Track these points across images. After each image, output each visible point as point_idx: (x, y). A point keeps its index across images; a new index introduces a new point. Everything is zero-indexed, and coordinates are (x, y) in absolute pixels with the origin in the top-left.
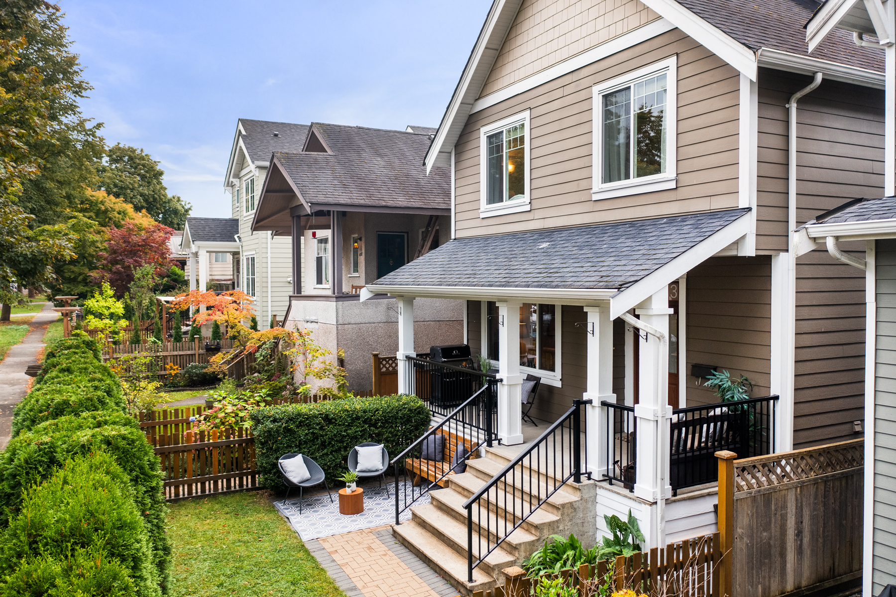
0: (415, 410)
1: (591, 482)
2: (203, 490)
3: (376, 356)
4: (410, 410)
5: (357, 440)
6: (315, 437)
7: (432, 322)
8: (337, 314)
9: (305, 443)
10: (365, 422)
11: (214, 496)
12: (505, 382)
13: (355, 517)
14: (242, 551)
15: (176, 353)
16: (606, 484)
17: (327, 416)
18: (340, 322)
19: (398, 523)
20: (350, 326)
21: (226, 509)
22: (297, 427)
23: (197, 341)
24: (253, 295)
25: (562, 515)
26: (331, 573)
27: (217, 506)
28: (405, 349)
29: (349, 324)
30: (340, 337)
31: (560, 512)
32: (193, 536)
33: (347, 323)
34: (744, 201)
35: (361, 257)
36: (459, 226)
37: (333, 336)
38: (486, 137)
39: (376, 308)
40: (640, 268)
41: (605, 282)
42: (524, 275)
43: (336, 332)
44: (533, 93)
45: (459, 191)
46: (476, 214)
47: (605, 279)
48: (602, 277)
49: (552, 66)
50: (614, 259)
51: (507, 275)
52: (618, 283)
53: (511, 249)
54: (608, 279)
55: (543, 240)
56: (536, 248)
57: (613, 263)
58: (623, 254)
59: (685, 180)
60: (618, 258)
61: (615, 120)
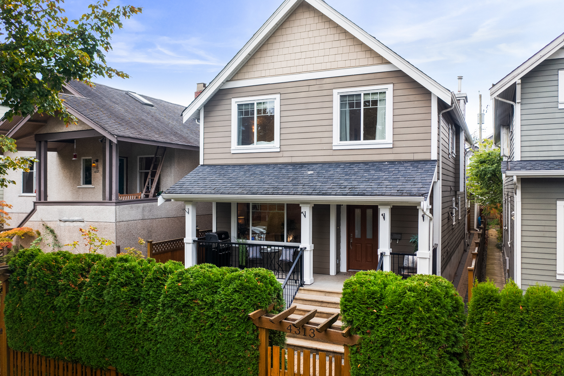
3: (151, 242)
7: (165, 219)
8: (116, 214)
12: (308, 249)
18: (118, 220)
28: (192, 236)
29: (123, 221)
30: (117, 231)
34: (434, 157)
35: (97, 173)
36: (207, 156)
37: (111, 231)
38: (237, 104)
39: (137, 209)
40: (416, 186)
41: (406, 193)
42: (329, 189)
43: (115, 228)
44: (282, 85)
45: (208, 135)
46: (226, 150)
47: (402, 192)
48: (398, 191)
49: (300, 73)
50: (388, 181)
51: (313, 189)
52: (417, 194)
53: (281, 173)
54: (405, 192)
55: (303, 169)
56: (305, 173)
57: (392, 184)
58: (389, 179)
59: (398, 144)
60: (390, 181)
61: (348, 109)
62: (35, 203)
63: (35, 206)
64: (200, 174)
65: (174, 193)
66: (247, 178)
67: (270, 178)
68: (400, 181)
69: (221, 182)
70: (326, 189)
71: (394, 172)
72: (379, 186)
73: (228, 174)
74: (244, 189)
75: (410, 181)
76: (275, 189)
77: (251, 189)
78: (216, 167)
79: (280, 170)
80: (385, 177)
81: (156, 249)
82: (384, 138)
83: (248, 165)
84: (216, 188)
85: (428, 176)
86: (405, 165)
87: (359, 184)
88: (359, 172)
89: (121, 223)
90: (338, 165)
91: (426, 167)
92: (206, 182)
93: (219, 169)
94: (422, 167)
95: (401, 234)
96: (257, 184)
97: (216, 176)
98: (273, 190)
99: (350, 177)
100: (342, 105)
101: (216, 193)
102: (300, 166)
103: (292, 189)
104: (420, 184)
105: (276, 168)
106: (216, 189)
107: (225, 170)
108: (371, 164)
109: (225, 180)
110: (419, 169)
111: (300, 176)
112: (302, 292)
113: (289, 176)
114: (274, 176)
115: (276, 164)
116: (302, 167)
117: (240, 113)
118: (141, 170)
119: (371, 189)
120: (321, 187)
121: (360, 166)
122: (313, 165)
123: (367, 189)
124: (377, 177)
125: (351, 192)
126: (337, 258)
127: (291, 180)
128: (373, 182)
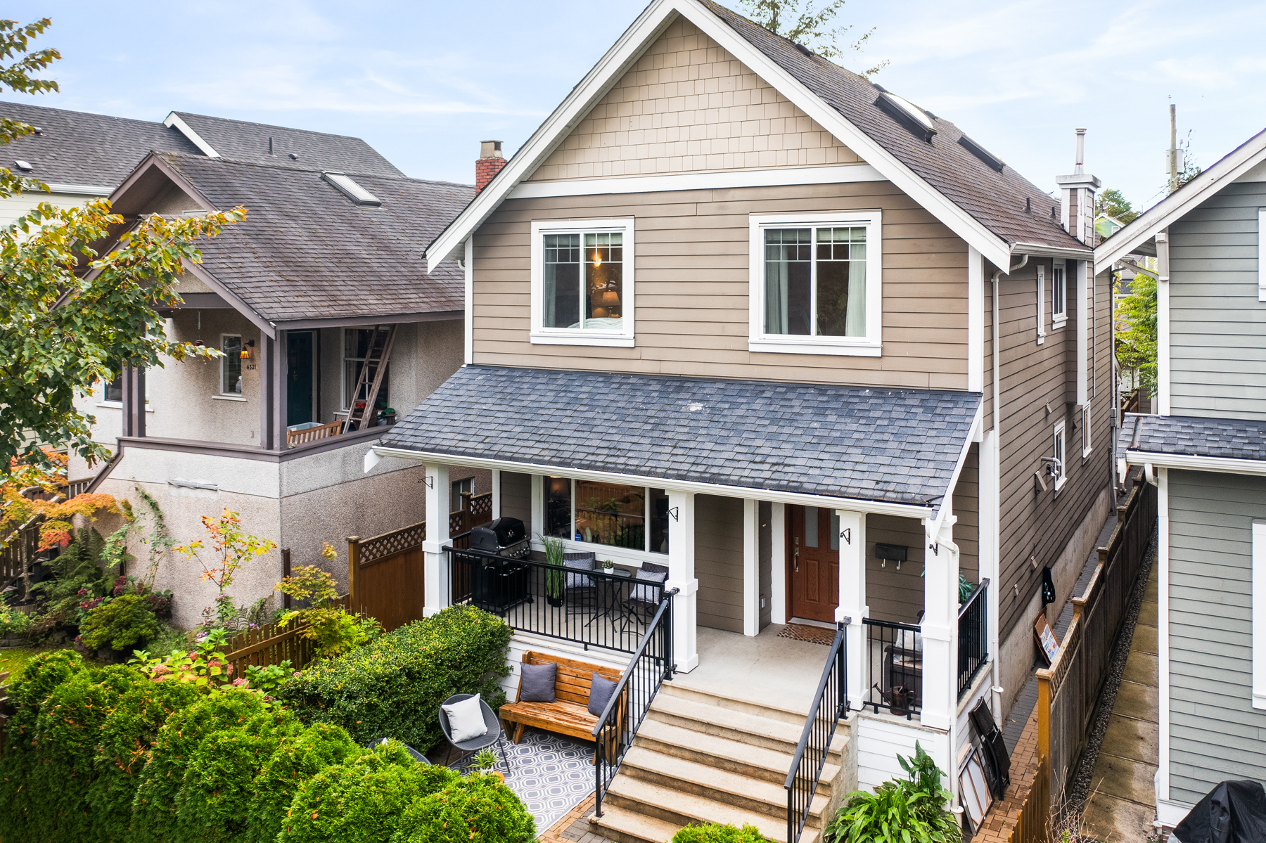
1: (853, 713)
3: (354, 542)
8: (280, 481)
12: (682, 592)
16: (868, 712)
18: (285, 494)
20: (297, 497)
28: (436, 536)
29: (297, 494)
30: (285, 516)
33: (292, 493)
34: (975, 382)
35: (252, 371)
36: (481, 346)
37: (270, 516)
38: (541, 235)
39: (330, 463)
40: (921, 472)
41: (893, 491)
42: (727, 464)
43: (279, 511)
44: (639, 199)
45: (481, 299)
46: (520, 336)
47: (886, 487)
48: (877, 482)
49: (676, 173)
50: (859, 451)
51: (692, 460)
52: (918, 497)
53: (633, 405)
54: (891, 487)
55: (681, 396)
56: (683, 409)
57: (868, 459)
58: (865, 443)
59: (893, 349)
60: (867, 451)
61: (783, 261)
62: (120, 441)
63: (119, 447)
64: (461, 393)
65: (400, 443)
66: (558, 413)
67: (607, 416)
68: (889, 452)
69: (501, 421)
70: (720, 462)
71: (879, 422)
72: (839, 465)
73: (520, 398)
74: (546, 446)
75: (909, 455)
76: (613, 452)
77: (562, 447)
78: (499, 373)
79: (632, 394)
80: (856, 435)
81: (367, 553)
82: (862, 332)
83: (567, 372)
84: (488, 437)
85: (954, 442)
86: (908, 402)
87: (798, 453)
88: (802, 415)
89: (292, 497)
90: (759, 389)
91: (955, 411)
92: (470, 418)
93: (503, 379)
94: (945, 412)
95: (906, 548)
96: (576, 434)
97: (494, 401)
98: (608, 455)
99: (779, 431)
100: (770, 252)
101: (486, 452)
102: (678, 384)
103: (647, 455)
104: (932, 465)
105: (624, 386)
106: (486, 441)
107: (516, 385)
108: (833, 393)
109: (510, 415)
110: (938, 419)
111: (672, 415)
112: (669, 691)
113: (649, 413)
114: (618, 411)
115: (626, 375)
116: (679, 390)
117: (549, 255)
118: (350, 357)
119: (817, 472)
120: (712, 455)
121: (806, 398)
122: (705, 385)
123: (811, 471)
124: (838, 434)
125: (773, 477)
126: (761, 596)
127: (649, 427)
128: (828, 449)
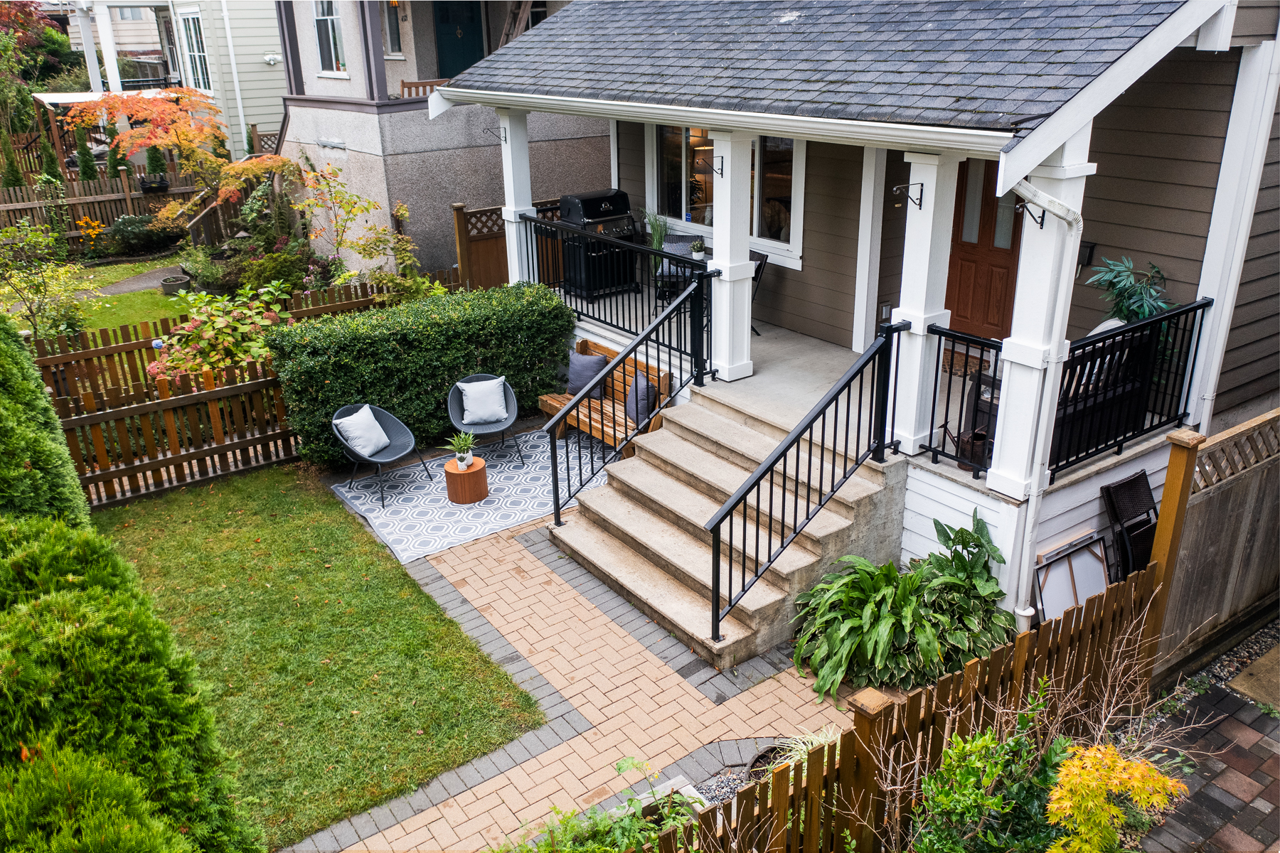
0: (550, 312)
1: (900, 458)
2: (203, 471)
3: (459, 210)
4: (541, 314)
5: (458, 371)
6: (389, 374)
8: (382, 136)
9: (373, 384)
10: (469, 340)
11: (225, 478)
12: (725, 276)
13: (477, 507)
14: (302, 593)
15: (90, 199)
16: (925, 461)
17: (404, 336)
18: (390, 150)
19: (558, 523)
20: (406, 156)
21: (253, 505)
22: (356, 359)
23: (123, 176)
24: (207, 86)
25: (856, 517)
26: (468, 628)
27: (234, 500)
28: (517, 204)
29: (405, 153)
30: (391, 177)
31: (852, 514)
32: (207, 565)
33: (400, 152)
35: (405, 23)
37: (379, 176)
39: (449, 122)
42: (772, 85)
43: (383, 170)
47: (965, 105)
48: (959, 100)
50: (965, 57)
51: (735, 83)
55: (782, 6)
56: (772, 21)
57: (969, 68)
58: (983, 46)
60: (977, 56)
63: (286, 107)
66: (631, 38)
67: (679, 38)
68: (1008, 56)
69: (571, 52)
74: (591, 76)
76: (652, 79)
77: (606, 77)
79: (727, 9)
80: (977, 36)
84: (544, 71)
87: (875, 66)
88: (921, 14)
89: (400, 157)
92: (544, 52)
95: (1092, 246)
96: (632, 61)
98: (644, 83)
99: (873, 38)
103: (687, 81)
105: (725, 1)
106: (540, 75)
109: (584, 45)
111: (754, 30)
113: (728, 30)
120: (762, 75)
124: (952, 36)
125: (816, 99)
126: (882, 302)
127: (716, 46)
